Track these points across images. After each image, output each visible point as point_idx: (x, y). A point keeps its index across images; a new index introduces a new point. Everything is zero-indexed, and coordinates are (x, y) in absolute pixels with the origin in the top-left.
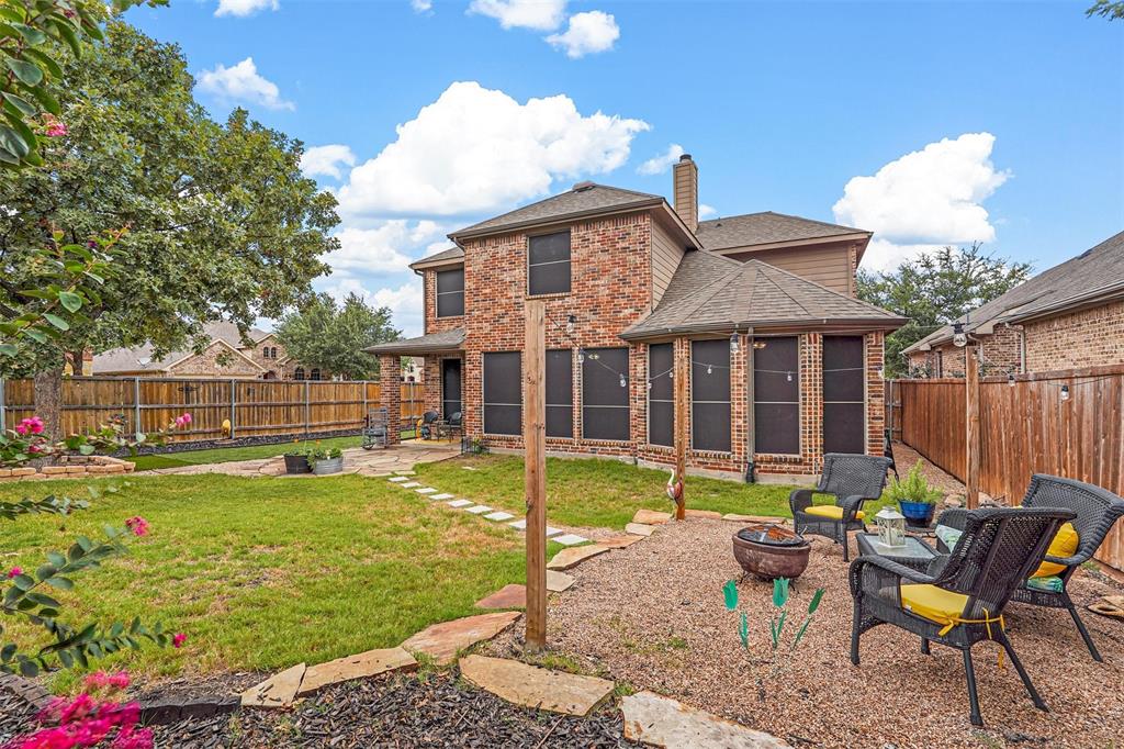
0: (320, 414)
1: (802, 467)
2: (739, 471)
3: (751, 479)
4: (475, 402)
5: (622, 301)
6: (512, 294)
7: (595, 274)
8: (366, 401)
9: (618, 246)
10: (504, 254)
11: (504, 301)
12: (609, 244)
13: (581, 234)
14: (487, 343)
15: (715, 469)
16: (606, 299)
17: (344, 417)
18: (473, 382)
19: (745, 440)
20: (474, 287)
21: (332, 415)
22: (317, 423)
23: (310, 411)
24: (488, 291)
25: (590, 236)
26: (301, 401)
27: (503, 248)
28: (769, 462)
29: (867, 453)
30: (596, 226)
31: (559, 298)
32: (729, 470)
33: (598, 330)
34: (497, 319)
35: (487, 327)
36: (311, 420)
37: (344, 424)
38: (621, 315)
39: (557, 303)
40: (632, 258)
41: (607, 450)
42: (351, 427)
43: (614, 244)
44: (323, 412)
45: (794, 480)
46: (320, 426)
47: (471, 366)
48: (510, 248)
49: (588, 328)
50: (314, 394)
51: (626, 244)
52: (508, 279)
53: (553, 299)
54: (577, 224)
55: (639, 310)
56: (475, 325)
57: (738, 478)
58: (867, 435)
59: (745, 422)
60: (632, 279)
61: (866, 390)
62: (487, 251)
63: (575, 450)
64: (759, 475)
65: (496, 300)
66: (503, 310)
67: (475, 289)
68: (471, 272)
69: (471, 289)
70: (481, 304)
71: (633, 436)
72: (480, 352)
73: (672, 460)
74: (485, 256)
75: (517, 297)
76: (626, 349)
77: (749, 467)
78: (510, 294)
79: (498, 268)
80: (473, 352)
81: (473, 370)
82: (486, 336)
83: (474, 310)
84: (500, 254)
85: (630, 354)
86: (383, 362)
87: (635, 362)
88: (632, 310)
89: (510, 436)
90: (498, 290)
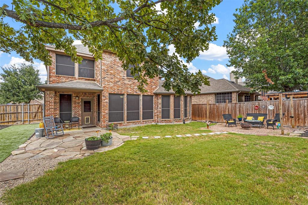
1: (188, 120)
3: (184, 123)
4: (105, 111)
5: (153, 84)
6: (122, 75)
11: (118, 77)
14: (112, 90)
15: (179, 122)
18: (105, 104)
19: (183, 115)
24: (112, 72)
28: (186, 119)
34: (116, 83)
35: (111, 85)
38: (153, 87)
39: (136, 81)
41: (150, 122)
45: (188, 122)
47: (104, 98)
56: (106, 83)
57: (182, 123)
59: (183, 112)
62: (112, 58)
63: (141, 123)
64: (185, 122)
65: (116, 76)
66: (118, 80)
67: (107, 70)
68: (104, 63)
69: (104, 70)
70: (109, 76)
71: (155, 118)
72: (108, 93)
73: (170, 122)
74: (111, 59)
75: (124, 77)
76: (152, 96)
77: (184, 120)
78: (121, 75)
79: (116, 65)
80: (105, 93)
81: (106, 99)
82: (111, 88)
83: (106, 78)
84: (117, 61)
85: (154, 97)
86: (49, 93)
87: (155, 99)
88: (155, 86)
89: (121, 122)
90: (116, 72)
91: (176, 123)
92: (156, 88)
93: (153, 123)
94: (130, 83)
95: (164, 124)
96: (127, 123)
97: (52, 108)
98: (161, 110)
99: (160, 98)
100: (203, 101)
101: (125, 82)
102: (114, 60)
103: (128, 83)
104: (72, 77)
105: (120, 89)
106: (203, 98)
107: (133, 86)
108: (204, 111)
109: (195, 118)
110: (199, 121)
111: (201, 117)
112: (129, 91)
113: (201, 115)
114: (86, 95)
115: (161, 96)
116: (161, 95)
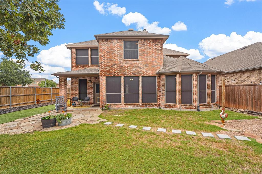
0: (16, 100)
1: (208, 106)
2: (196, 108)
3: (198, 110)
4: (103, 93)
5: (155, 63)
6: (119, 58)
7: (147, 55)
8: (35, 94)
9: (154, 47)
10: (115, 45)
11: (115, 60)
12: (151, 47)
13: (142, 42)
14: (108, 73)
15: (189, 108)
16: (150, 62)
17: (27, 101)
18: (103, 86)
19: (197, 100)
20: (103, 54)
21: (22, 100)
22: (15, 104)
23: (12, 99)
24: (109, 56)
25: (145, 43)
26: (7, 95)
27: (115, 43)
28: (202, 106)
29: (216, 102)
30: (147, 41)
31: (135, 61)
32: (193, 108)
33: (148, 71)
34: (112, 66)
35: (108, 68)
36: (12, 103)
37: (26, 103)
38: (155, 67)
39: (134, 62)
40: (158, 51)
41: (151, 106)
42: (30, 104)
43: (152, 47)
44: (18, 99)
45: (206, 110)
46: (16, 105)
48: (117, 43)
49: (144, 70)
50: (13, 92)
51: (156, 47)
52: (117, 53)
53: (133, 61)
54: (141, 39)
55: (160, 66)
56: (103, 67)
57: (195, 110)
58: (216, 98)
59: (197, 96)
60: (158, 57)
61: (216, 88)
62: (108, 43)
63: (140, 106)
64: (200, 109)
65: (112, 60)
66: (115, 63)
67: (104, 55)
68: (102, 49)
69: (102, 55)
70: (106, 60)
71: (158, 101)
72: (105, 76)
73: (176, 107)
74: (107, 45)
75: (120, 59)
76: (155, 77)
77: (198, 107)
78: (117, 58)
79: (113, 49)
80: (103, 76)
81: (102, 82)
82: (108, 71)
83: (103, 62)
84: (113, 45)
85: (157, 78)
86: (61, 79)
87: (159, 80)
88: (158, 66)
89: (117, 103)
90: (113, 56)
91: (185, 109)
92: (159, 68)
93: (156, 107)
94: (127, 65)
95: (168, 109)
96: (124, 105)
97: (63, 90)
98: (165, 92)
99: (163, 79)
100: (248, 80)
101: (122, 64)
102: (110, 45)
103: (125, 65)
104: (86, 65)
105: (117, 71)
106: (249, 76)
107: (130, 67)
108: (243, 96)
109: (229, 104)
110: (233, 109)
111: (239, 104)
112: (127, 73)
113: (239, 101)
114: (97, 79)
115: (164, 77)
116: (164, 75)
